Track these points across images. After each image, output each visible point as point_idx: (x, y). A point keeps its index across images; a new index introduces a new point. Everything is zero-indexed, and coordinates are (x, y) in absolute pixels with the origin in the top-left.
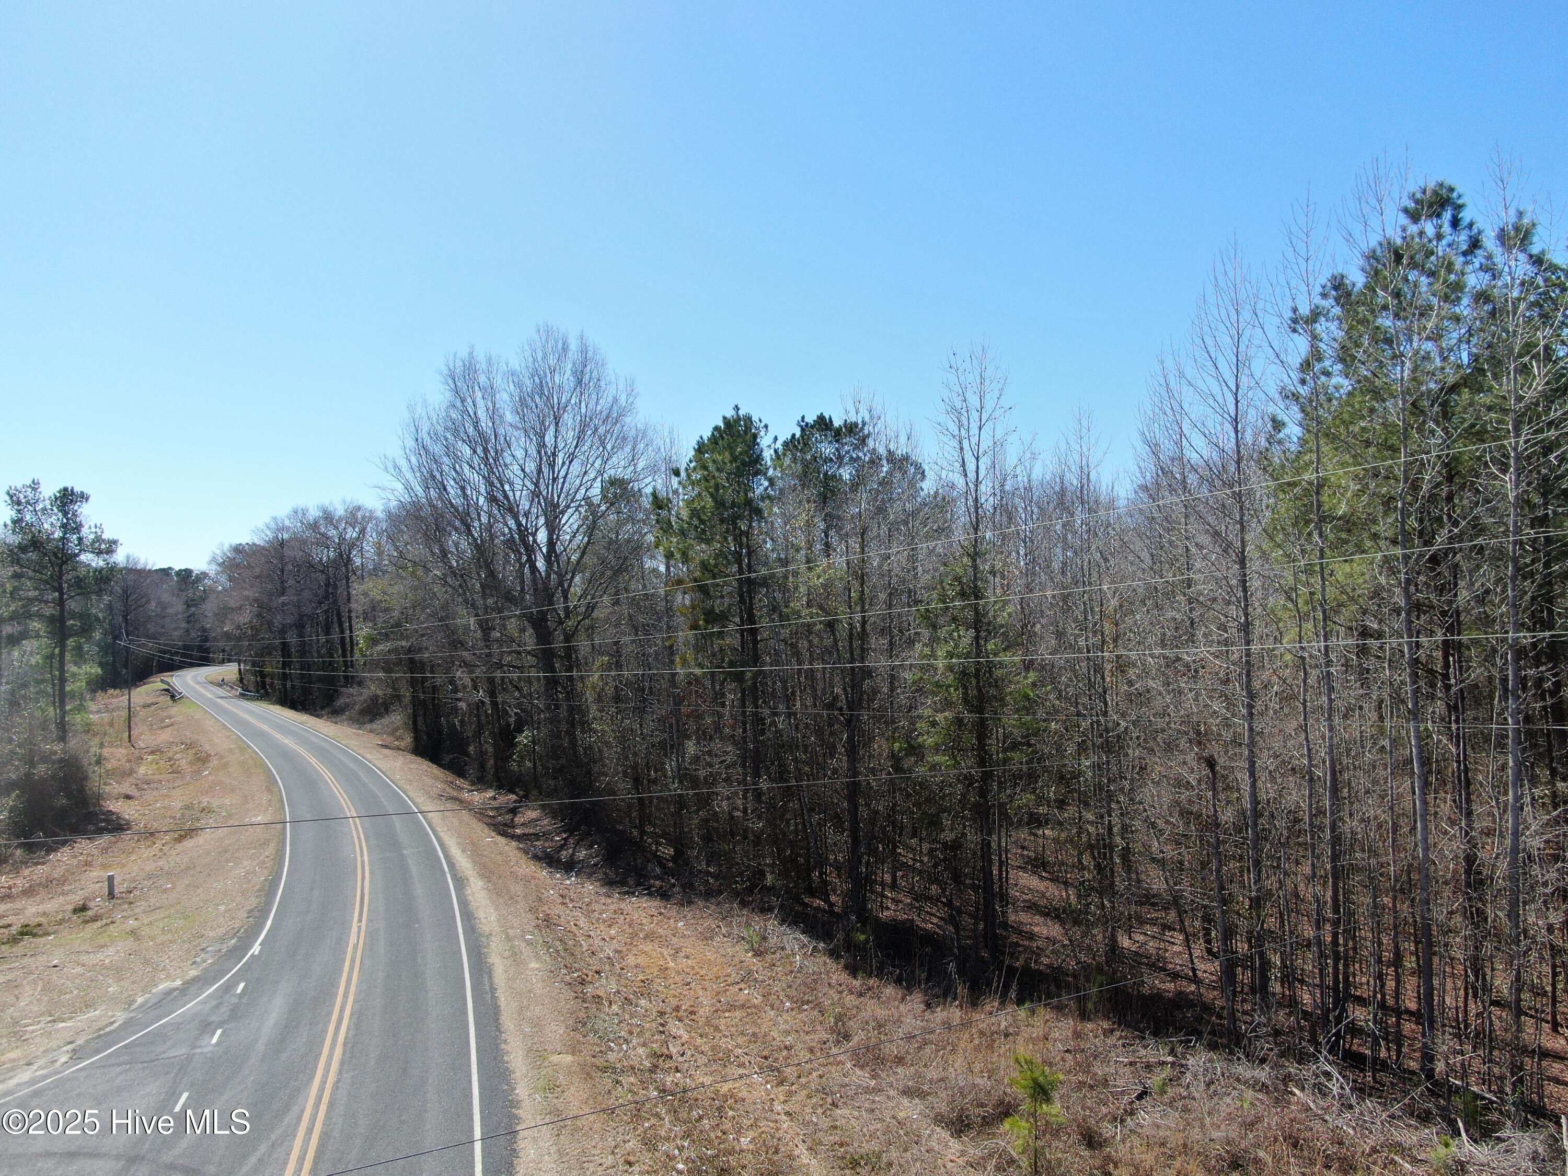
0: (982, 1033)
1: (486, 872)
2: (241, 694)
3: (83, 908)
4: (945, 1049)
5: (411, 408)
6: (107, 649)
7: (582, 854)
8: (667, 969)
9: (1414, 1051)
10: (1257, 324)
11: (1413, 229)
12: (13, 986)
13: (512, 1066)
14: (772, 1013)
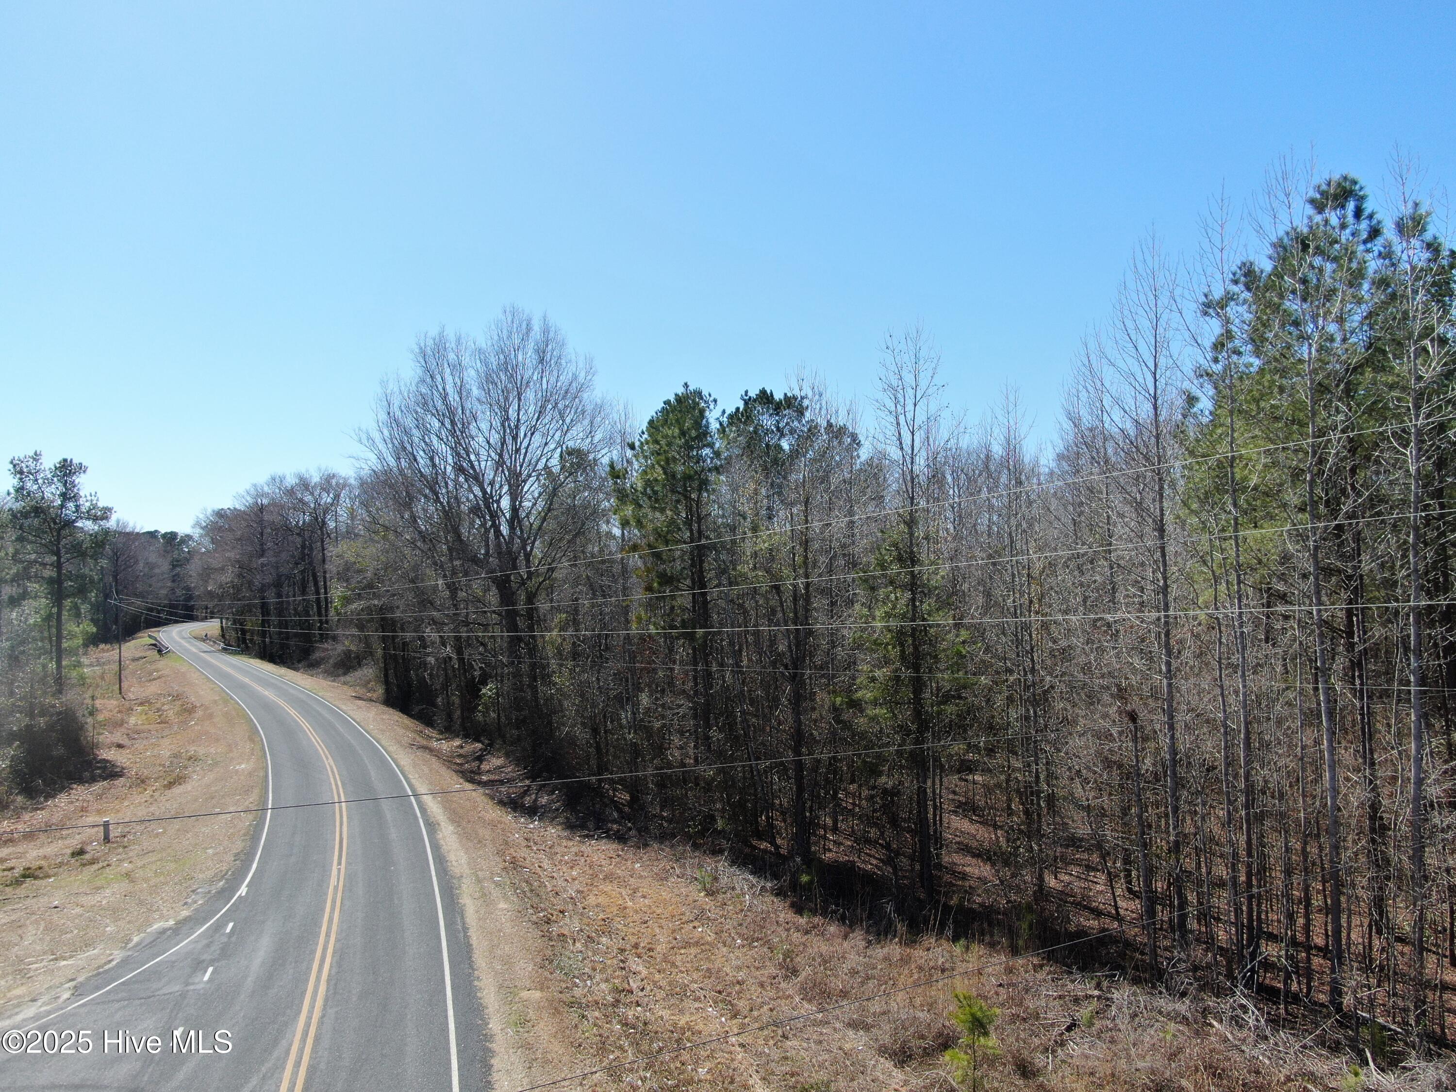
0: (920, 968)
1: (456, 817)
2: (224, 649)
3: (81, 852)
4: (886, 983)
5: (384, 383)
6: (96, 608)
7: (544, 800)
8: (625, 908)
9: (1323, 984)
10: (1174, 307)
11: (1318, 218)
12: (17, 926)
13: (484, 1002)
14: (725, 949)
